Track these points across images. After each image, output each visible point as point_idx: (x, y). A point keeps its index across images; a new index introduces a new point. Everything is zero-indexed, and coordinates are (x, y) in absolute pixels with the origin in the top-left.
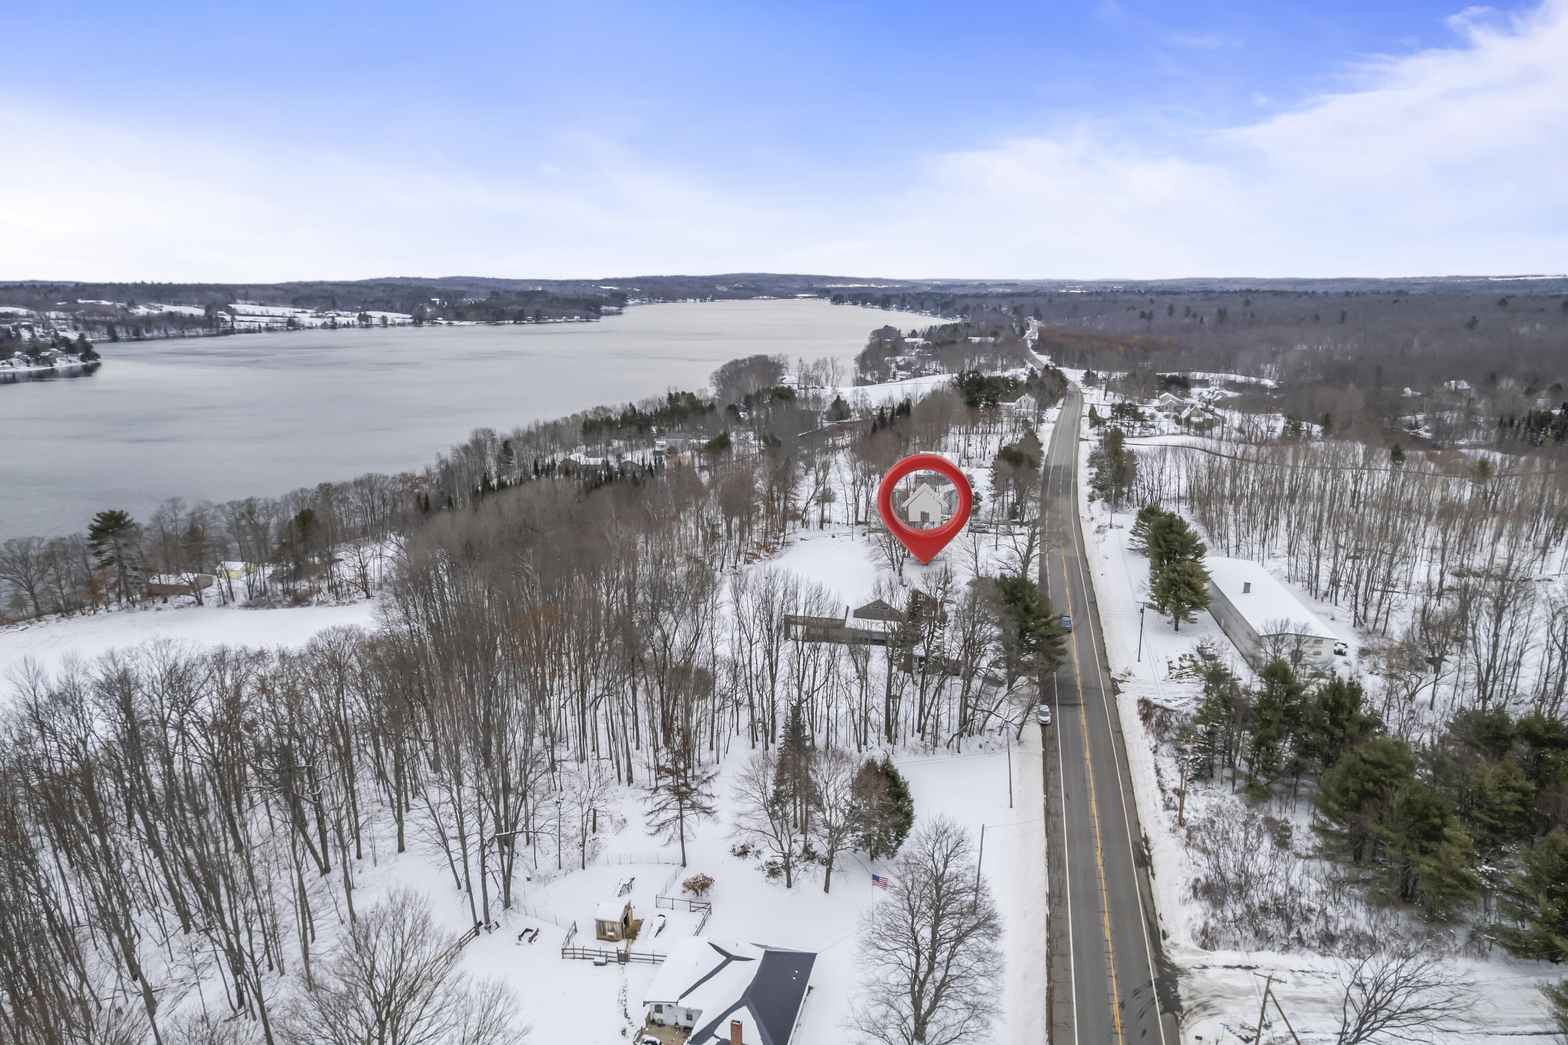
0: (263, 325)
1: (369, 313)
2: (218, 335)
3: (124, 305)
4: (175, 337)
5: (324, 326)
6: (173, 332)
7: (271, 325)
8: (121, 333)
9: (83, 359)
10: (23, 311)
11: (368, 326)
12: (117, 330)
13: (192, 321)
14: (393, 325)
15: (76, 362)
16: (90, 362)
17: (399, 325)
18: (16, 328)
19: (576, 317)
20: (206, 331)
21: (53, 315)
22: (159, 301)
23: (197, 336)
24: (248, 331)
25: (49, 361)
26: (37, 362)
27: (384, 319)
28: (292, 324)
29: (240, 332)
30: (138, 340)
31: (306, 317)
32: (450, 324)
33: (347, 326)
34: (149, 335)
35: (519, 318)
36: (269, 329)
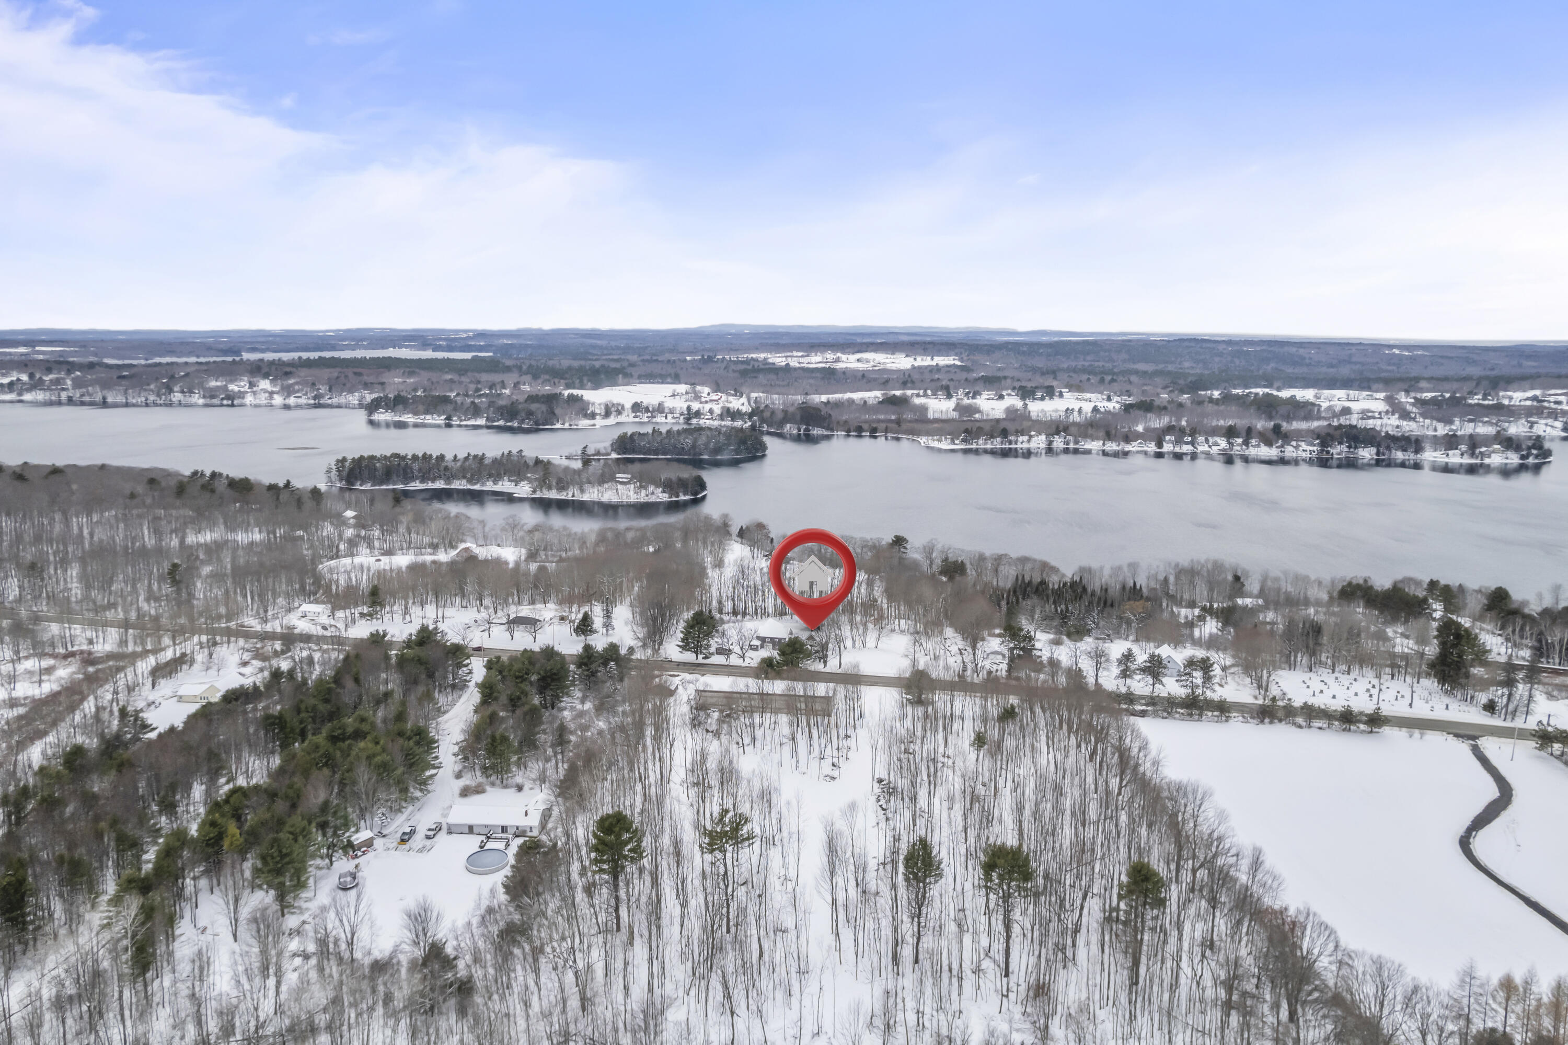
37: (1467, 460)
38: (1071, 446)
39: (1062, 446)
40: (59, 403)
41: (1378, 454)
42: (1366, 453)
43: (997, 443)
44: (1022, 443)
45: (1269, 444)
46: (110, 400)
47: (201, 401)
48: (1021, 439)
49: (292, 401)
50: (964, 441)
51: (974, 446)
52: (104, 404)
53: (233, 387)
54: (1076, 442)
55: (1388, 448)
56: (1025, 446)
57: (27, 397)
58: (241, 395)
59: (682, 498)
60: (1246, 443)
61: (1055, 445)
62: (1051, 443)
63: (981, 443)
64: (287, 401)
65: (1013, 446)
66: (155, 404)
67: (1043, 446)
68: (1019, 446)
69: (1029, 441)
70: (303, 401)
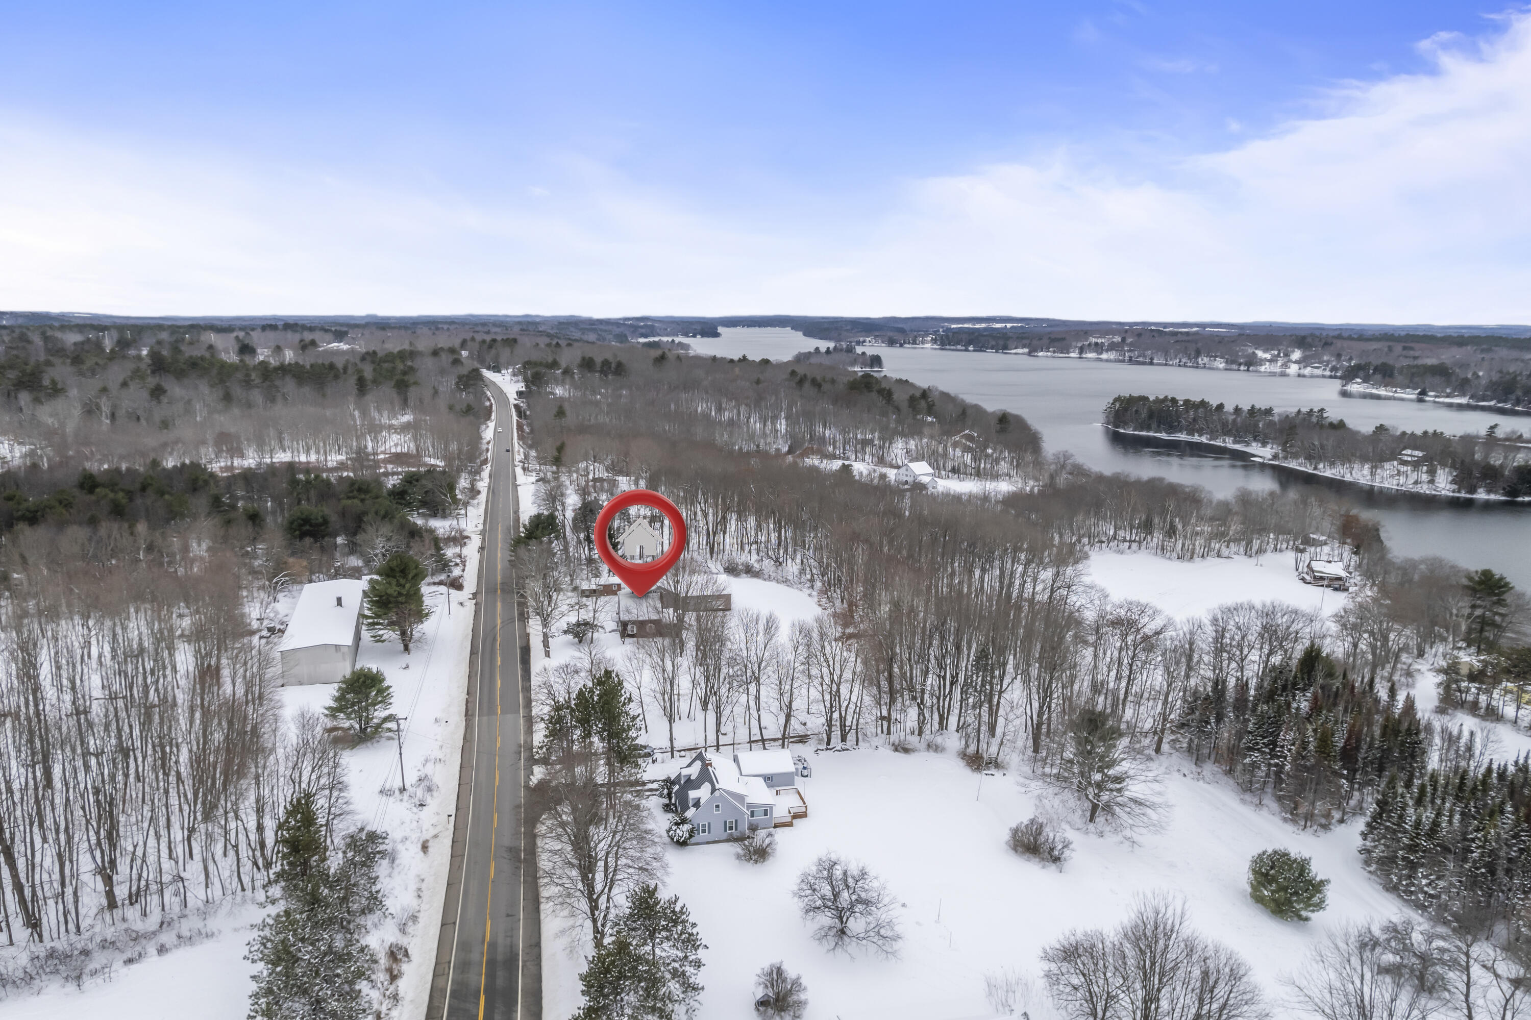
40: (1123, 361)
46: (1155, 361)
47: (1222, 366)
49: (1308, 371)
52: (1151, 363)
53: (1260, 354)
57: (1104, 356)
58: (1262, 362)
59: (1481, 495)
64: (1302, 372)
66: (1185, 366)
70: (1319, 372)
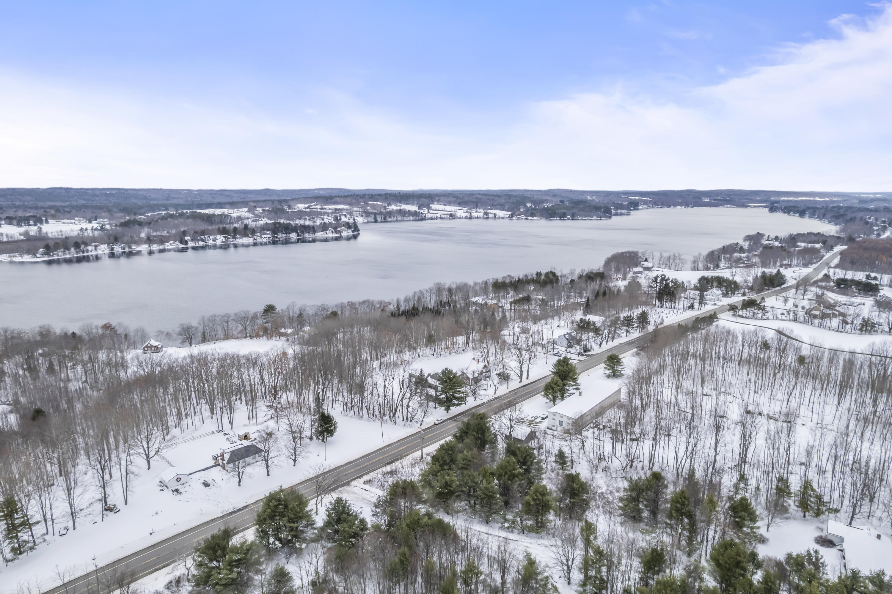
0: (439, 216)
1: (488, 211)
2: (418, 220)
3: (386, 204)
4: (400, 221)
5: (466, 217)
6: (399, 218)
7: (442, 216)
8: (379, 218)
9: (353, 231)
10: (345, 207)
11: (487, 218)
12: (378, 216)
13: (409, 213)
14: (499, 218)
15: (350, 233)
16: (356, 233)
17: (502, 218)
18: (340, 216)
19: (595, 217)
20: (414, 218)
21: (355, 209)
22: (401, 203)
23: (409, 221)
24: (432, 219)
25: (340, 232)
26: (336, 232)
27: (495, 215)
28: (452, 216)
29: (428, 219)
30: (385, 222)
31: (461, 212)
32: (526, 219)
33: (477, 218)
34: (389, 220)
35: (563, 216)
36: (441, 218)
37: (335, 235)
38: (127, 250)
39: (120, 250)
41: (298, 235)
42: (293, 236)
43: (73, 253)
44: (91, 251)
45: (246, 235)
48: (90, 248)
50: (44, 254)
51: (55, 257)
54: (130, 247)
55: (303, 233)
56: (94, 253)
60: (234, 237)
61: (116, 250)
62: (112, 249)
63: (60, 255)
65: (86, 254)
67: (107, 252)
68: (90, 253)
69: (96, 249)
